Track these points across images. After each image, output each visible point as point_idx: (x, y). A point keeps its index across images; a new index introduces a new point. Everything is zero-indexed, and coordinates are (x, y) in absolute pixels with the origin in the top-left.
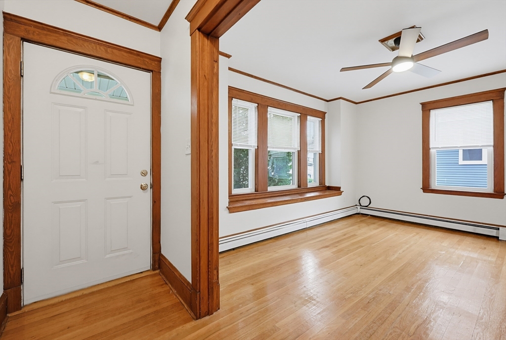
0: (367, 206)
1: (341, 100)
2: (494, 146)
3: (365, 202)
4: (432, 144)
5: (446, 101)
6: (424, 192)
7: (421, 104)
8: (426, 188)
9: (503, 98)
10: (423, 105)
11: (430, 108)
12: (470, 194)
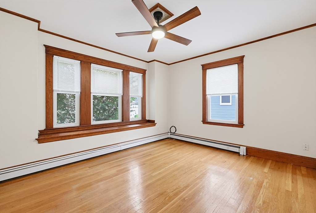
0: (174, 133)
1: (155, 61)
2: (238, 94)
3: (173, 130)
4: (208, 92)
5: (214, 63)
6: (203, 123)
7: (201, 65)
8: (205, 121)
9: (243, 62)
10: (203, 66)
11: (206, 68)
12: (226, 125)
